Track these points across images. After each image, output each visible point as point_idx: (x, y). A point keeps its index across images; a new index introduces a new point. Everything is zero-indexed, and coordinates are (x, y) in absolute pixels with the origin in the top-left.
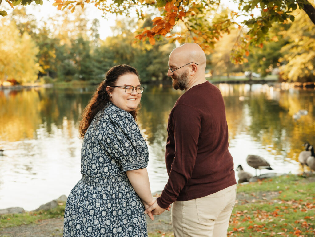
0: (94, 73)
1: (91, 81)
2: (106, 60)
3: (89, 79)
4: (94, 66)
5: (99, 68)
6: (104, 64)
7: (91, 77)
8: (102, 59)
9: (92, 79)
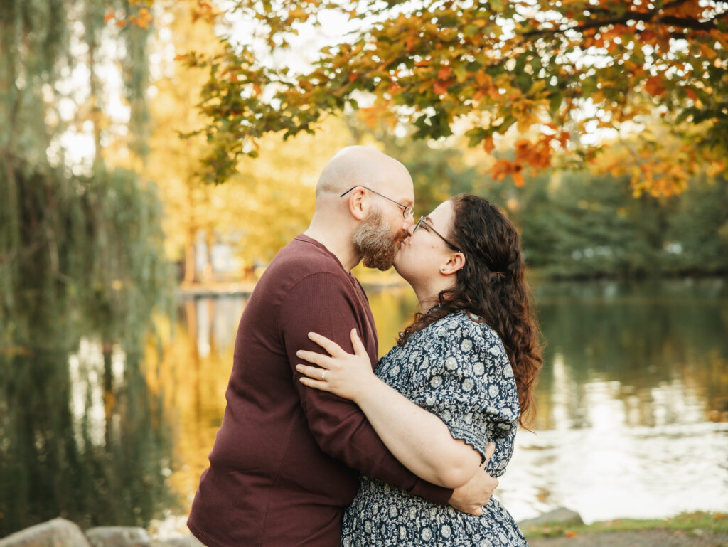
0: (559, 247)
1: (552, 270)
2: (597, 207)
3: (544, 263)
4: (559, 225)
5: (575, 232)
6: (589, 218)
7: (551, 257)
8: (583, 205)
9: (554, 262)
